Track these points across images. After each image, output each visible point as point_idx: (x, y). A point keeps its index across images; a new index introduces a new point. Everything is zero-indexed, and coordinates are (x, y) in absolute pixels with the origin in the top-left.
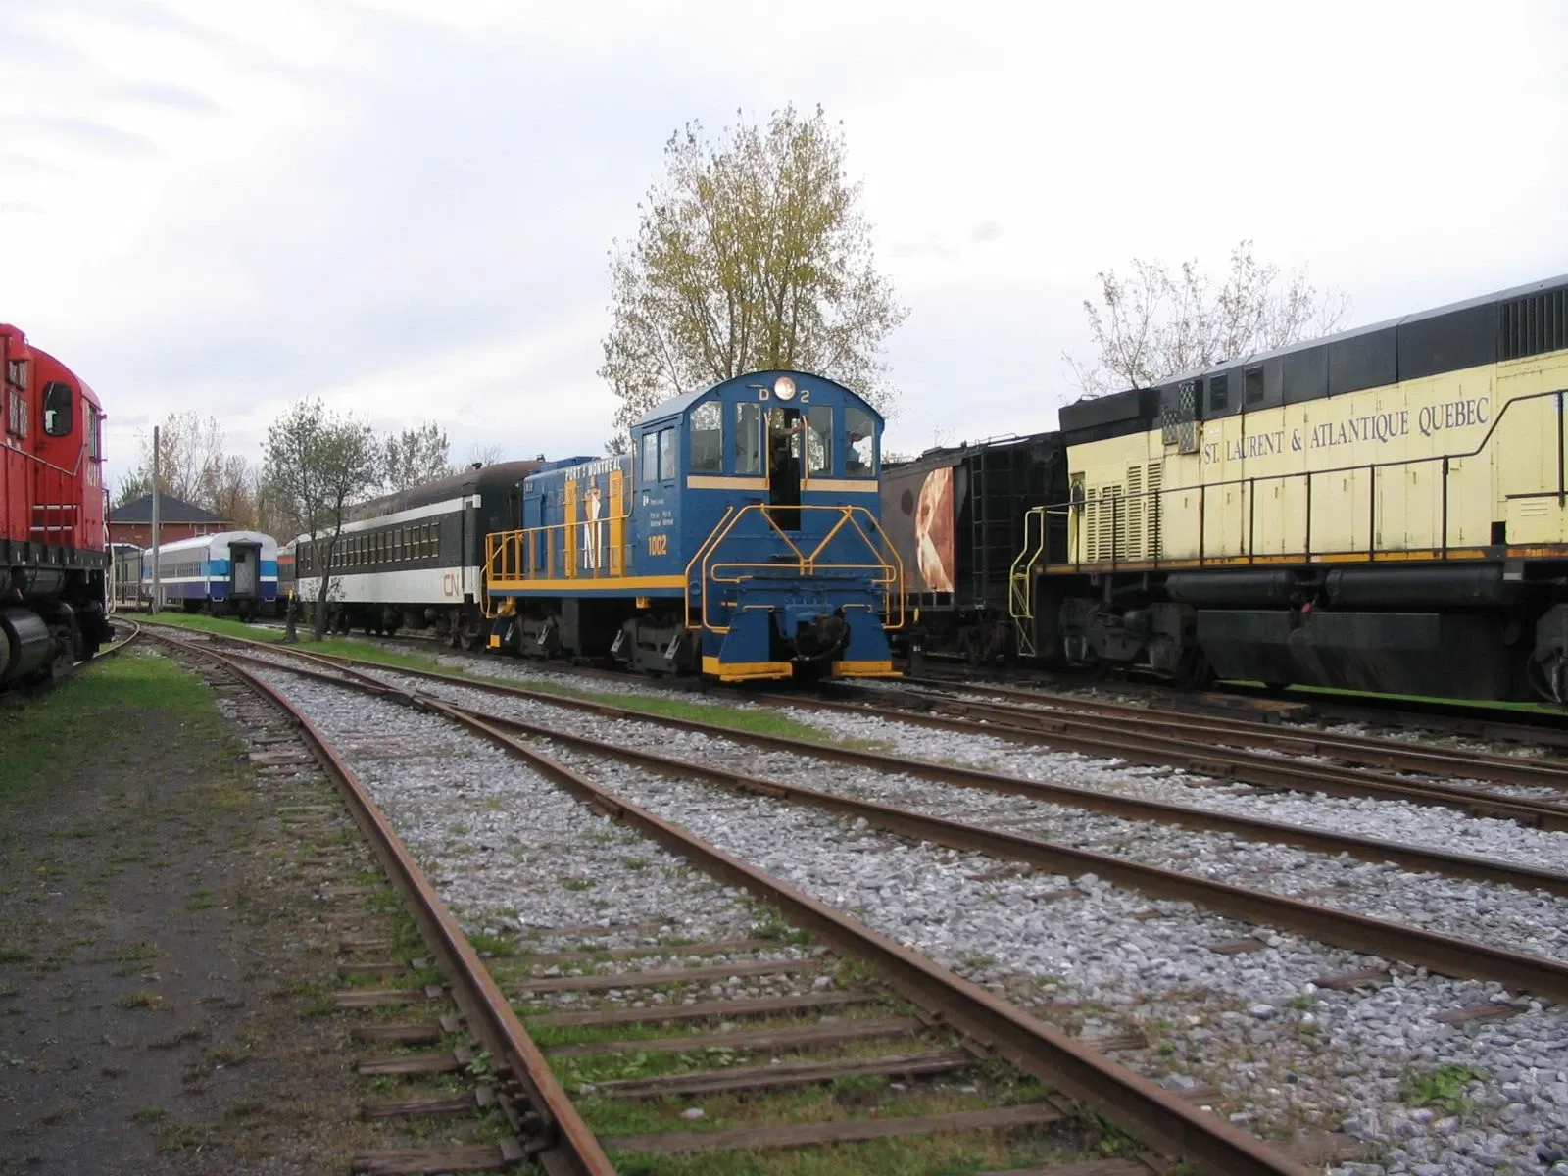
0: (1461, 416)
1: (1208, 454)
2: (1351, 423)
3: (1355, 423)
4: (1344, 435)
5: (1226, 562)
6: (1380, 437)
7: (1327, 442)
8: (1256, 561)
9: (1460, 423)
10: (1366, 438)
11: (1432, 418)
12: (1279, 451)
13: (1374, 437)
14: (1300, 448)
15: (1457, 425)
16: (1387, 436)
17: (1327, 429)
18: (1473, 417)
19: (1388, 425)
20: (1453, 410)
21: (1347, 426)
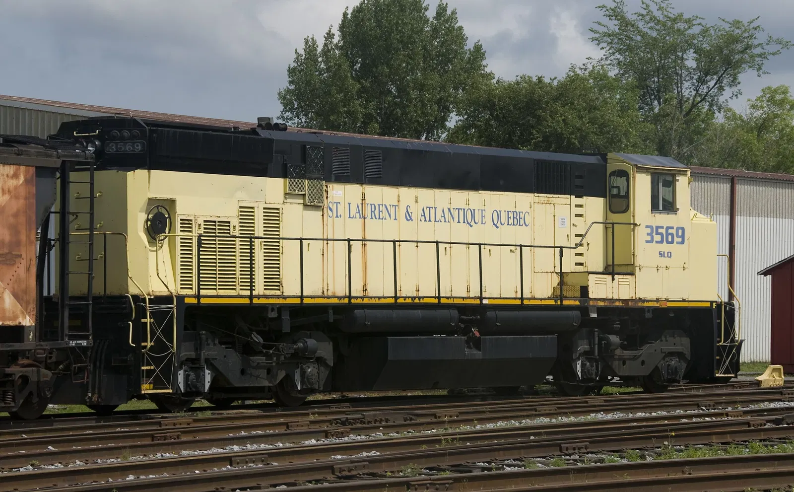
0: (515, 220)
1: (331, 210)
2: (449, 209)
3: (452, 210)
4: (444, 217)
5: (417, 301)
6: (468, 223)
7: (432, 219)
8: (443, 301)
9: (515, 223)
10: (459, 222)
11: (499, 217)
12: (395, 219)
13: (464, 222)
14: (411, 219)
15: (514, 225)
16: (473, 223)
17: (432, 211)
18: (522, 222)
19: (473, 216)
20: (511, 215)
21: (446, 211)
